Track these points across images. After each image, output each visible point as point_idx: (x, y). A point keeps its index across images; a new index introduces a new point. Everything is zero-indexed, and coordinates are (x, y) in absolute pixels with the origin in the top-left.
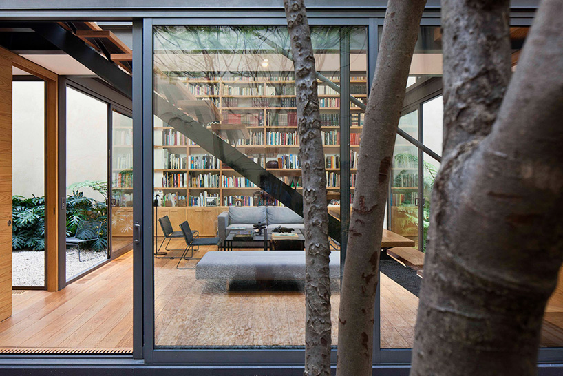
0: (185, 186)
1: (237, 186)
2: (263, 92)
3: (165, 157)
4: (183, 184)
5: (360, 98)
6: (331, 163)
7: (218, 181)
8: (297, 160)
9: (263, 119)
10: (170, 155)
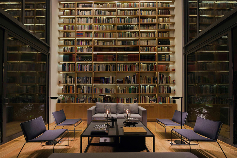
0: (74, 93)
1: (101, 92)
2: (115, 44)
3: (64, 78)
4: (73, 92)
5: (166, 47)
6: (151, 81)
7: (91, 90)
8: (133, 79)
9: (115, 57)
10: (66, 76)
